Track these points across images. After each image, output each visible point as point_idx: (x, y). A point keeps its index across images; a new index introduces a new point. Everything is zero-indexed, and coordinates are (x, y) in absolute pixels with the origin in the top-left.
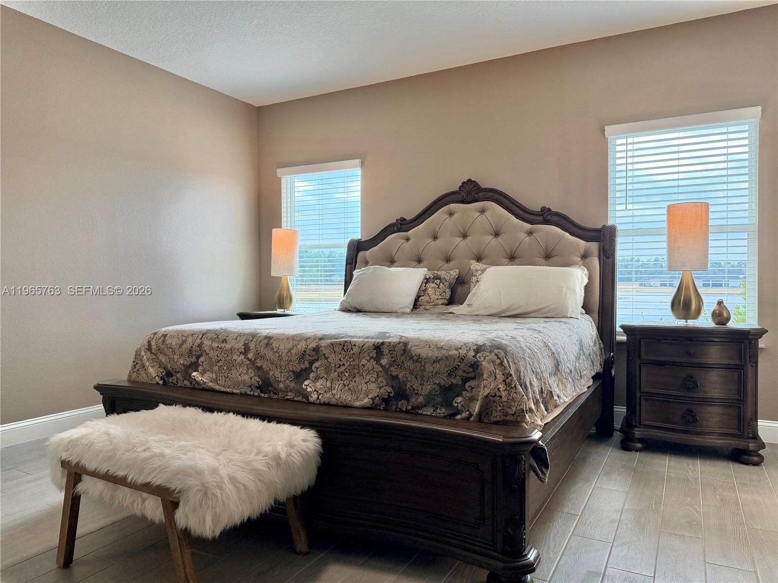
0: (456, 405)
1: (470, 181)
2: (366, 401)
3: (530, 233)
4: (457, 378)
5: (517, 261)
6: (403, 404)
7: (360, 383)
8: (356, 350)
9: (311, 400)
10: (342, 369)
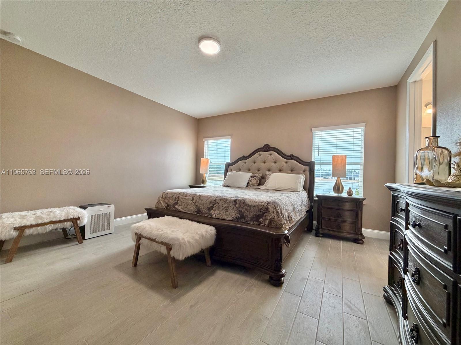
0: (260, 221)
1: (266, 144)
2: (231, 218)
3: (286, 162)
4: (261, 212)
5: (282, 172)
6: (243, 220)
7: (229, 212)
8: (228, 201)
9: (213, 217)
10: (223, 207)
